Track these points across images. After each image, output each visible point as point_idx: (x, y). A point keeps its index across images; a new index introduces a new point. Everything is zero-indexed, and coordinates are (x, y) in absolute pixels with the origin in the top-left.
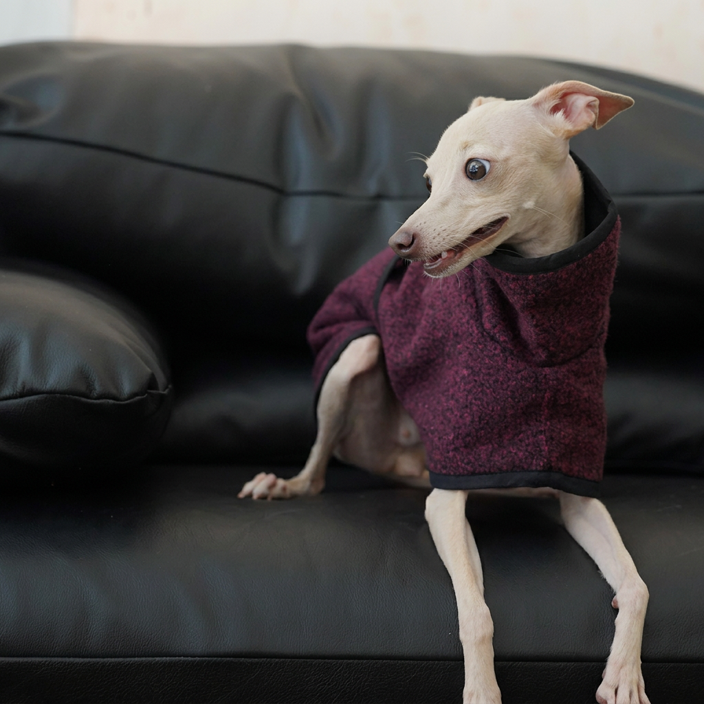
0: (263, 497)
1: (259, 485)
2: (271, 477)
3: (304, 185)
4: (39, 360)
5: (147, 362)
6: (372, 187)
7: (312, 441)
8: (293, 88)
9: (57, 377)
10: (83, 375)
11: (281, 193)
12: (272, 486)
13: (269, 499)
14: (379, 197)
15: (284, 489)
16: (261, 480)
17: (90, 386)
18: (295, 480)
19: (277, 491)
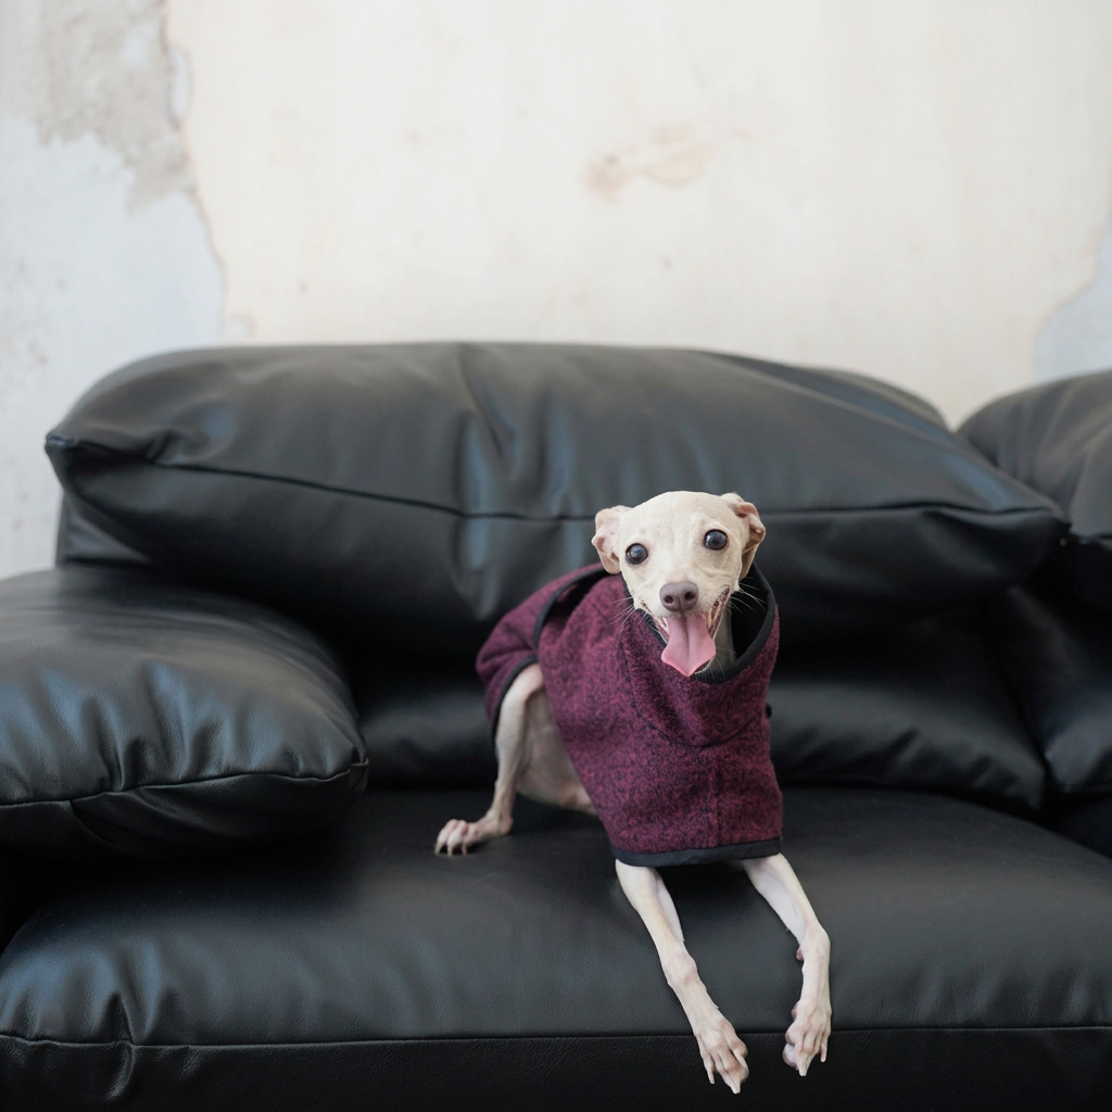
0: (457, 850)
1: (452, 834)
2: (462, 824)
3: (484, 508)
4: (243, 742)
5: (348, 737)
6: (555, 508)
7: (495, 777)
8: (469, 404)
9: (262, 756)
10: (288, 755)
11: (460, 516)
12: (465, 832)
13: (464, 850)
14: (562, 517)
15: (476, 833)
16: (455, 827)
17: (294, 765)
18: (483, 821)
19: (469, 838)
